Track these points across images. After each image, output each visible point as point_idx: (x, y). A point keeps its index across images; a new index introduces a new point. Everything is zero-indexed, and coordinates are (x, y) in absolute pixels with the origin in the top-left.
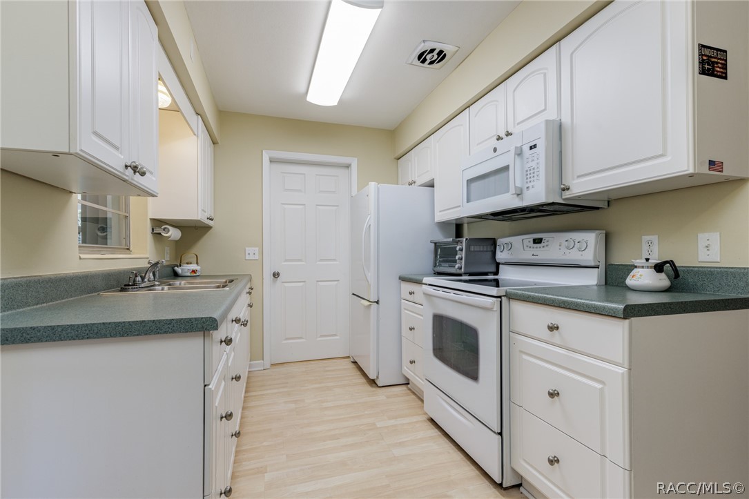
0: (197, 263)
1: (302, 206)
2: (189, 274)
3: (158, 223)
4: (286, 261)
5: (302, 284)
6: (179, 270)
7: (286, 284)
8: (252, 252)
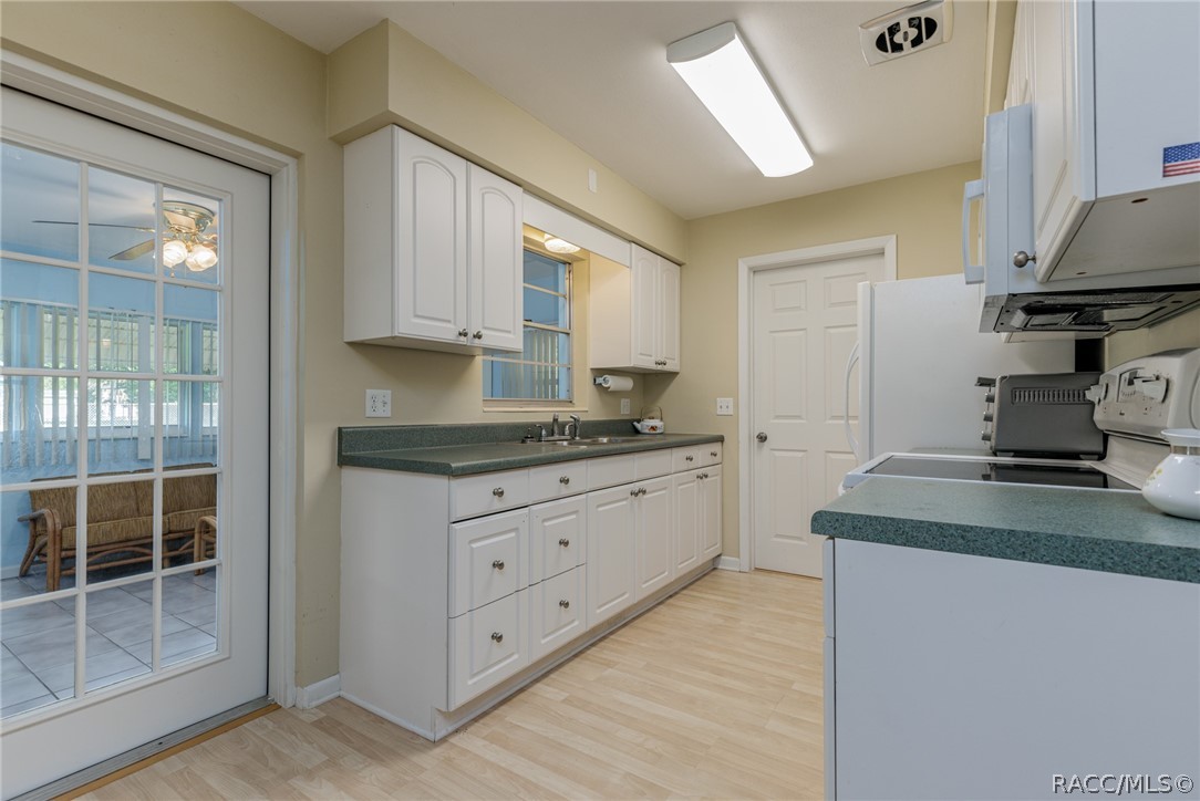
0: (662, 419)
1: (801, 332)
2: (647, 431)
3: (599, 372)
4: (777, 417)
5: (801, 454)
6: (638, 426)
7: (777, 453)
8: (724, 405)
